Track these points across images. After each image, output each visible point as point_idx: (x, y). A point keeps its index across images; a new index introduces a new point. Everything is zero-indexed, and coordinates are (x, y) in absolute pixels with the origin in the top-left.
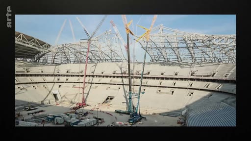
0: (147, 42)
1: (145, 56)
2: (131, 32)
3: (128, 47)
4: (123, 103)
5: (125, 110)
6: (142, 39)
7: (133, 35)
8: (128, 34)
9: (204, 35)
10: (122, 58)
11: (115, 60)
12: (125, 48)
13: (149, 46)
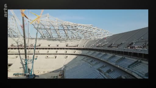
0: (38, 25)
1: (37, 34)
2: (25, 16)
3: (23, 26)
4: (20, 68)
5: (22, 72)
6: (34, 22)
7: (27, 18)
8: (23, 18)
9: (72, 23)
10: (19, 34)
11: (12, 36)
12: (21, 27)
13: (39, 27)
